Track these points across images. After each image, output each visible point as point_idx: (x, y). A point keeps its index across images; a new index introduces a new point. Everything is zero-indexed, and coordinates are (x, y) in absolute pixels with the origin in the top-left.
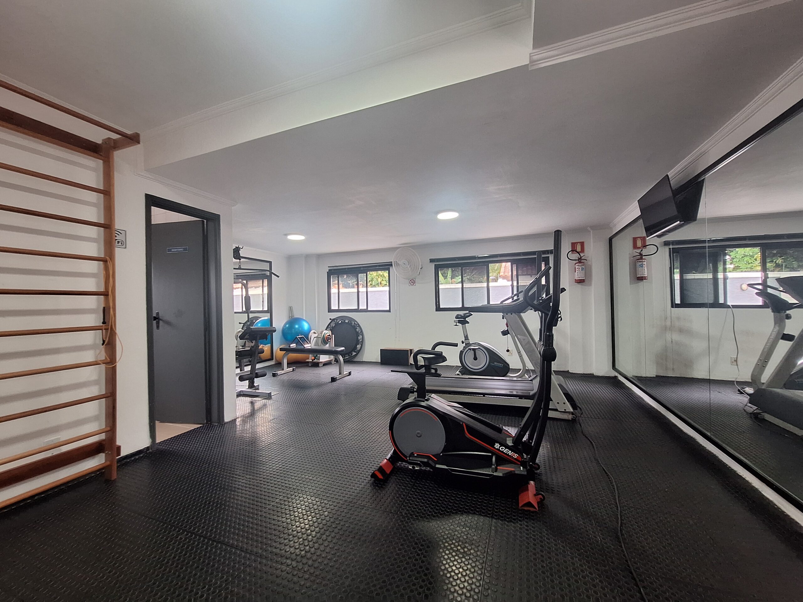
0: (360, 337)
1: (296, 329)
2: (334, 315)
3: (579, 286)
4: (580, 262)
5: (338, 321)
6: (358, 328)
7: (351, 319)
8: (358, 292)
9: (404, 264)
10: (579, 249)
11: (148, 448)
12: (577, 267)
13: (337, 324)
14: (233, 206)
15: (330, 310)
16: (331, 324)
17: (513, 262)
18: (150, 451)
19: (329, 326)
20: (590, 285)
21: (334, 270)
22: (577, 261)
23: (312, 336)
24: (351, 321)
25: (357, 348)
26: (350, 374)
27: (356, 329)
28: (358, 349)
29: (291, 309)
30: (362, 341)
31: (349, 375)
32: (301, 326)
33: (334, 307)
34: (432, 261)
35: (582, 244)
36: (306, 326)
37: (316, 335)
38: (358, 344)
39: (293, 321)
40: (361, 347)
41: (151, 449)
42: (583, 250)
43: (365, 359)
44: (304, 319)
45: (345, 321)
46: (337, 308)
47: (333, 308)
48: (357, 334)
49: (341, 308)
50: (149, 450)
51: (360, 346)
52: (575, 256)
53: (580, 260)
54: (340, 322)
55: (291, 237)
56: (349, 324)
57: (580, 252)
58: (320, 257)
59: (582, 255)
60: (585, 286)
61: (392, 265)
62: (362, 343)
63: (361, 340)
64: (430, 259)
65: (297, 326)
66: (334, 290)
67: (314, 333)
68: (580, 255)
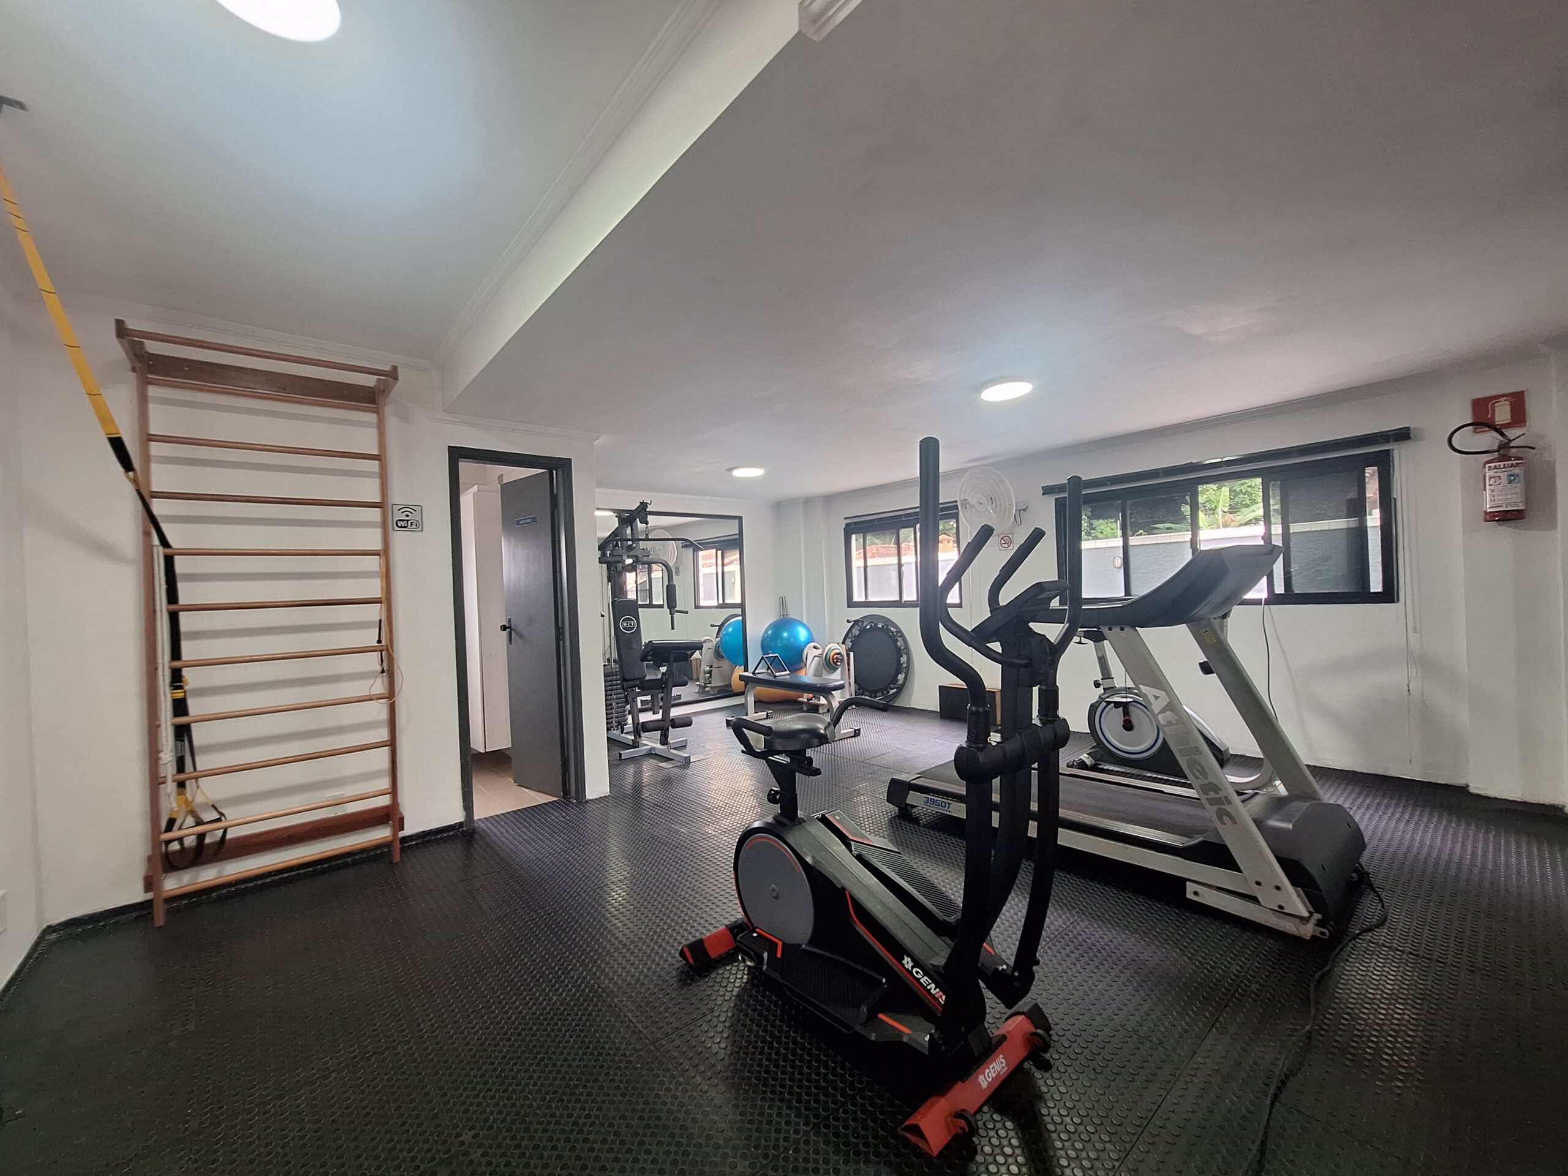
0: (904, 659)
1: (782, 639)
2: (858, 613)
3: (1504, 533)
4: (1504, 458)
5: (865, 624)
6: (899, 639)
7: (888, 622)
8: (900, 565)
9: (980, 503)
10: (1502, 414)
11: (461, 824)
12: (1488, 474)
13: (863, 631)
14: (595, 440)
15: (851, 604)
16: (853, 631)
17: (1267, 476)
18: (464, 829)
19: (850, 635)
20: (1552, 524)
21: (855, 523)
22: (1496, 455)
23: (811, 655)
24: (887, 626)
25: (897, 681)
26: (857, 733)
27: (897, 641)
28: (900, 682)
29: (782, 601)
30: (908, 668)
31: (854, 736)
32: (793, 635)
33: (858, 597)
34: (1047, 491)
35: (1518, 401)
36: (802, 634)
37: (818, 652)
38: (898, 672)
39: (784, 623)
40: (906, 679)
41: (466, 826)
42: (1519, 416)
43: (914, 704)
44: (805, 622)
45: (876, 624)
46: (863, 599)
47: (856, 599)
48: (899, 653)
49: (871, 599)
50: (462, 827)
51: (903, 675)
52: (1489, 440)
53: (1504, 453)
54: (868, 627)
55: (738, 473)
56: (885, 630)
57: (1507, 426)
58: (830, 500)
59: (1511, 433)
60: (1530, 529)
61: (956, 507)
62: (908, 670)
63: (905, 665)
64: (1042, 487)
65: (785, 635)
66: (857, 563)
67: (815, 647)
68: (1502, 434)
